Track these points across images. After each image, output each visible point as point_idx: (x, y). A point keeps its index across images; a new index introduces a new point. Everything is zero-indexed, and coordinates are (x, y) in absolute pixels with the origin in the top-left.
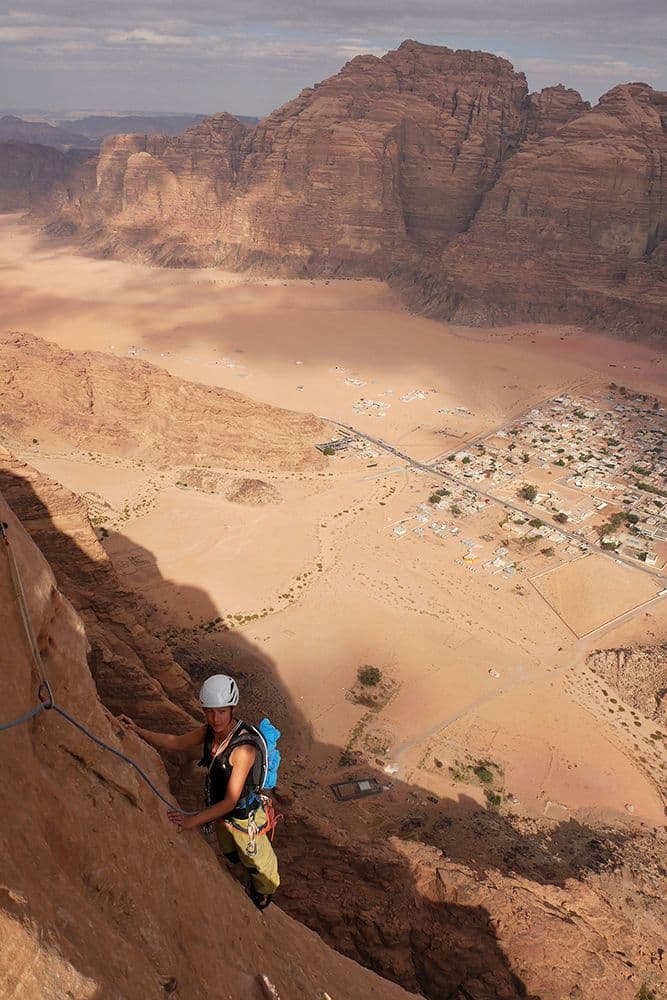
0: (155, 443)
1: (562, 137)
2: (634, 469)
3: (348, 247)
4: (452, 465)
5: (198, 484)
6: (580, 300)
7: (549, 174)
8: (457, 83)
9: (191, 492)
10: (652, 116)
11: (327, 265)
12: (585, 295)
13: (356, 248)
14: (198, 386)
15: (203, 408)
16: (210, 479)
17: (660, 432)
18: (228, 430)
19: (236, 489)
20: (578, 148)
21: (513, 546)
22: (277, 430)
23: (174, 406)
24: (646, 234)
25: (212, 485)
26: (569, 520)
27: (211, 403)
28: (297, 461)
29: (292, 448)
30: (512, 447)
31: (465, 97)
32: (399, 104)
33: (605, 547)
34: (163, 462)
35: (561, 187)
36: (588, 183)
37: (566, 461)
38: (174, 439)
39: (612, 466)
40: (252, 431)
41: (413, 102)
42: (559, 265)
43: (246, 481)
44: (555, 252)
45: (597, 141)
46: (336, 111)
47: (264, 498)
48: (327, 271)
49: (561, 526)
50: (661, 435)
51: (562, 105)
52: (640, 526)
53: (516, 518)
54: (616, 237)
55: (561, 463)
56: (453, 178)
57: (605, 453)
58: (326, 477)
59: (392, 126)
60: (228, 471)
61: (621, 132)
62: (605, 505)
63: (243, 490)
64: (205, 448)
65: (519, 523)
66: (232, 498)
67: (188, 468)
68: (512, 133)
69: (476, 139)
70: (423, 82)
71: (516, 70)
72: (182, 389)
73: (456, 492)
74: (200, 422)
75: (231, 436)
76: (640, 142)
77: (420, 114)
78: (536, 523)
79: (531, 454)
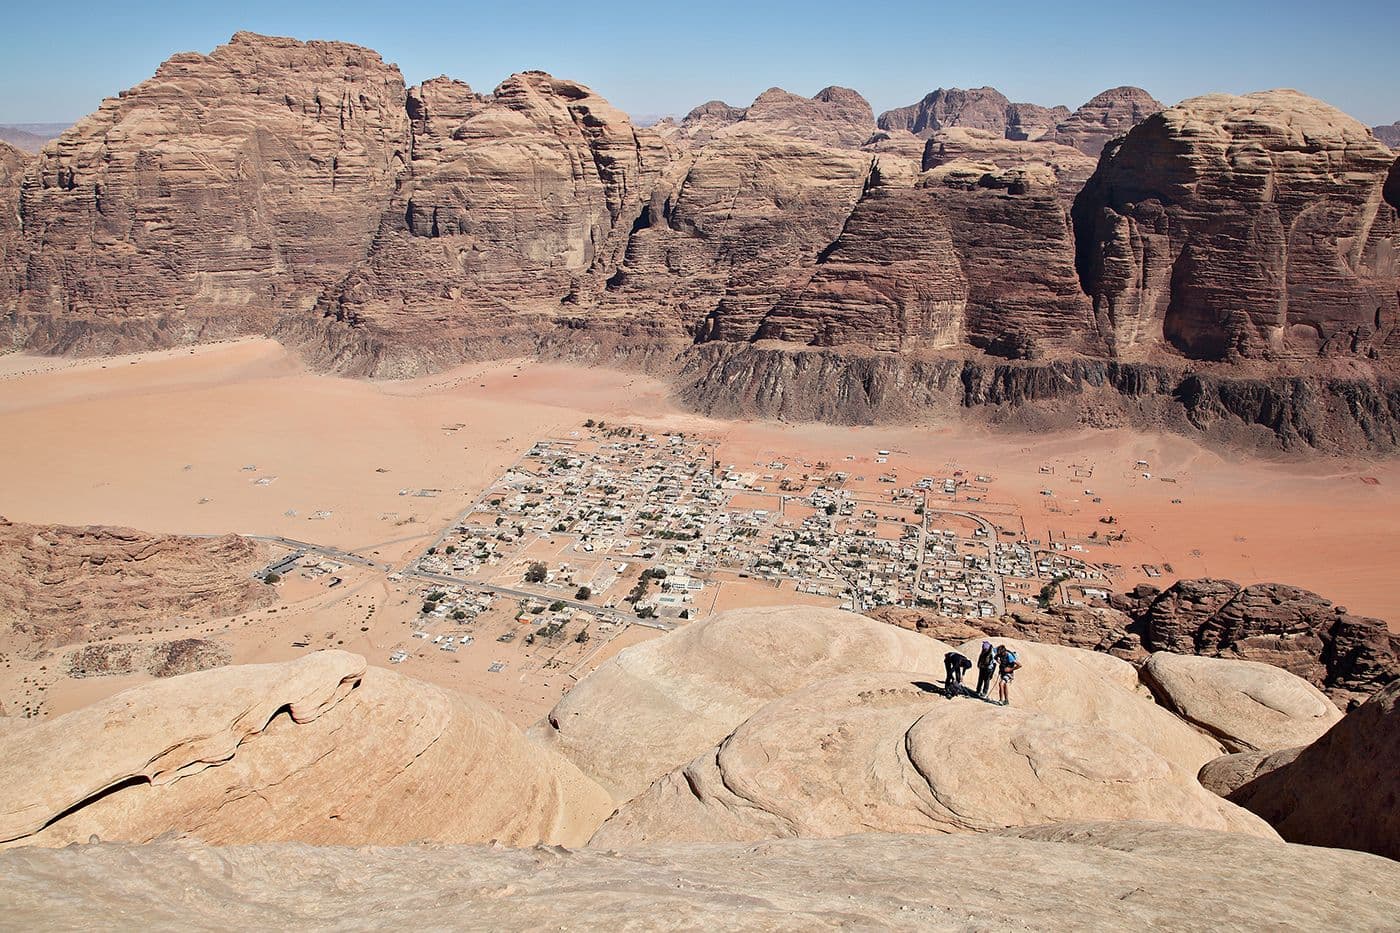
0: (14, 624)
1: (462, 139)
2: (643, 515)
3: (210, 300)
4: (435, 559)
5: (103, 666)
6: (524, 327)
7: (456, 184)
8: (315, 81)
9: (95, 679)
10: (559, 108)
11: (187, 328)
12: (530, 320)
13: (222, 301)
14: (62, 531)
15: (80, 560)
16: (118, 655)
17: (657, 467)
18: (124, 582)
19: (163, 659)
20: (484, 151)
21: (539, 639)
22: (195, 566)
23: (31, 566)
24: (581, 240)
25: (124, 663)
26: (593, 592)
27: (88, 550)
28: (233, 601)
29: (224, 585)
30: (499, 522)
31: (330, 98)
32: (244, 113)
33: (643, 614)
34: (35, 648)
35: (473, 197)
36: (502, 190)
37: (566, 524)
38: (44, 612)
39: (619, 519)
40: (160, 575)
41: (261, 107)
42: (492, 289)
43: (174, 645)
44: (482, 275)
45: (504, 140)
46: (160, 128)
47: (206, 661)
48: (190, 336)
49: (585, 603)
50: (659, 470)
51: (449, 99)
52: (669, 580)
53: (532, 605)
54: (549, 248)
55: (562, 528)
56: (335, 198)
57: (607, 505)
58: (280, 612)
59: (242, 140)
60: (139, 636)
61: (528, 128)
62: (625, 565)
63: (172, 659)
64: (96, 614)
65: (537, 611)
66: (162, 672)
67: (80, 647)
68: (396, 135)
69: (356, 148)
70: (272, 82)
71: (387, 61)
72: (37, 540)
73: (450, 591)
74: (80, 579)
75: (130, 588)
76: (553, 138)
77: (275, 123)
78: (557, 607)
79: (524, 524)
